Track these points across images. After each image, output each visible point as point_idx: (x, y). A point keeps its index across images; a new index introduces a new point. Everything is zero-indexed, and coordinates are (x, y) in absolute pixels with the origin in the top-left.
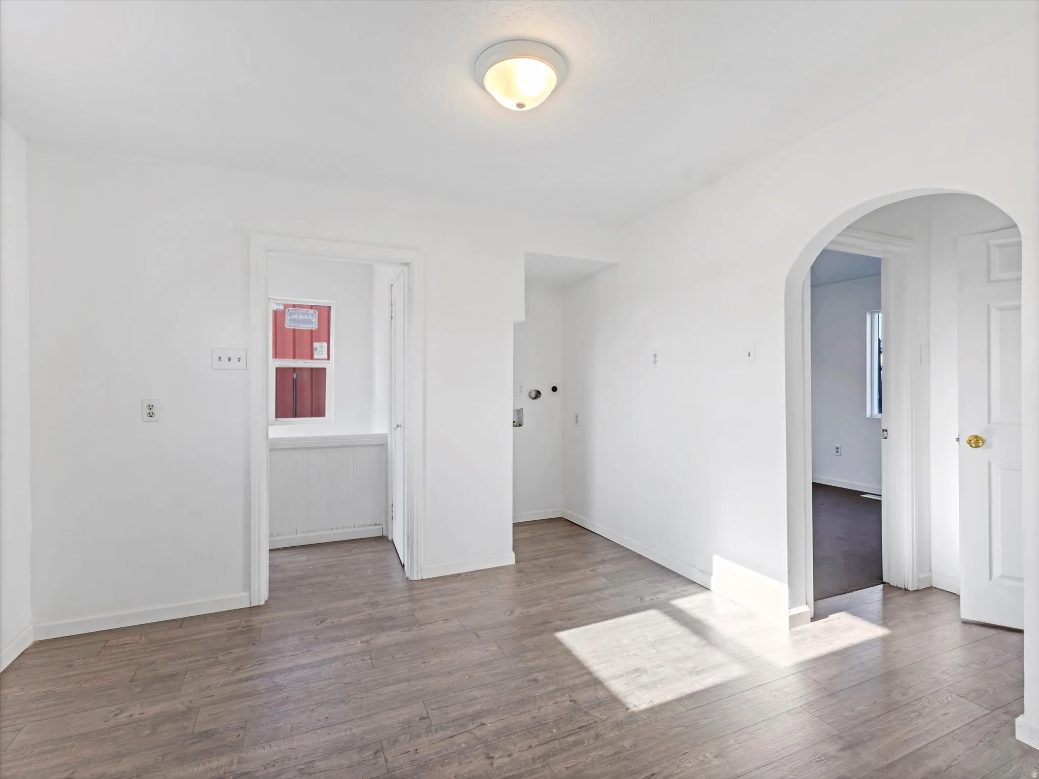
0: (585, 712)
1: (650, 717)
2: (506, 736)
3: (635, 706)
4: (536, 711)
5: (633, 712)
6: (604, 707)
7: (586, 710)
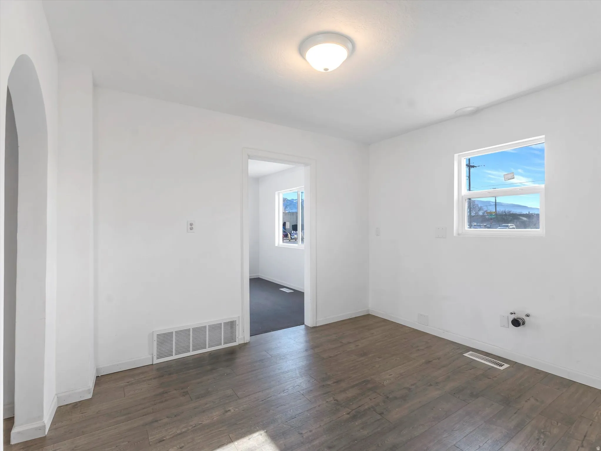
0: (293, 427)
1: (254, 428)
2: (333, 410)
3: (261, 434)
4: (322, 425)
5: (263, 430)
6: (281, 431)
7: (292, 429)
